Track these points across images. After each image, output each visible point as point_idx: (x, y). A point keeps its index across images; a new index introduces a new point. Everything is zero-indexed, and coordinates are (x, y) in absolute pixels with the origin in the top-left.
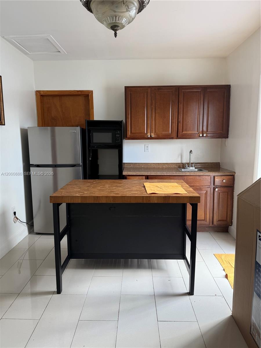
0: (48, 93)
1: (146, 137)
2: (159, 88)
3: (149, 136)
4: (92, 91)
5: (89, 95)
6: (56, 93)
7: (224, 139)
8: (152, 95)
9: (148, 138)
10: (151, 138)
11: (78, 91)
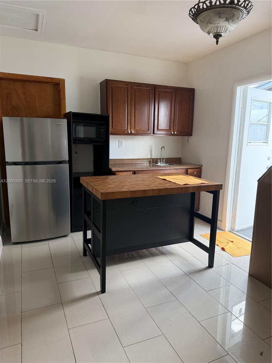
0: (9, 77)
1: (126, 132)
2: (138, 85)
3: (130, 132)
4: (64, 80)
5: (59, 84)
6: (21, 78)
7: (186, 137)
8: (132, 91)
9: (128, 134)
10: (131, 134)
11: (48, 78)
